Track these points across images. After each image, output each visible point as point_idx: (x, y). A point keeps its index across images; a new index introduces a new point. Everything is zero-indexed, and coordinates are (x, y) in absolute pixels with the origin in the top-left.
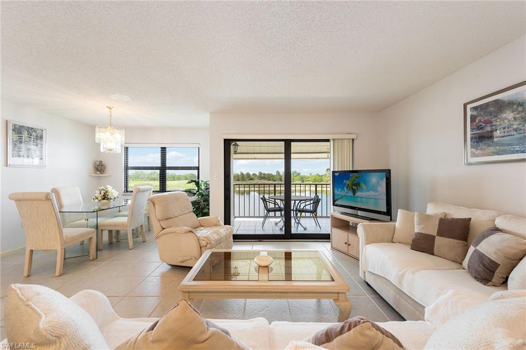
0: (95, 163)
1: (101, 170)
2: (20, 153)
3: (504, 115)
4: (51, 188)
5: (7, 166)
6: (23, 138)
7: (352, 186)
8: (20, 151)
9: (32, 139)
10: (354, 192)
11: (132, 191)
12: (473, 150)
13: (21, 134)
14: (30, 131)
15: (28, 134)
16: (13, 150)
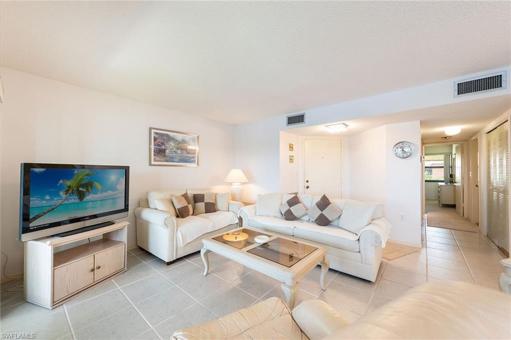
3: (170, 143)
7: (78, 188)
10: (81, 196)
12: (155, 157)
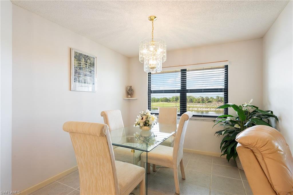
0: (127, 88)
1: (131, 94)
2: (80, 78)
4: (102, 111)
5: (71, 90)
6: (82, 64)
8: (80, 77)
9: (88, 66)
11: (158, 114)
13: (80, 61)
14: (86, 58)
15: (85, 61)
16: (74, 75)
